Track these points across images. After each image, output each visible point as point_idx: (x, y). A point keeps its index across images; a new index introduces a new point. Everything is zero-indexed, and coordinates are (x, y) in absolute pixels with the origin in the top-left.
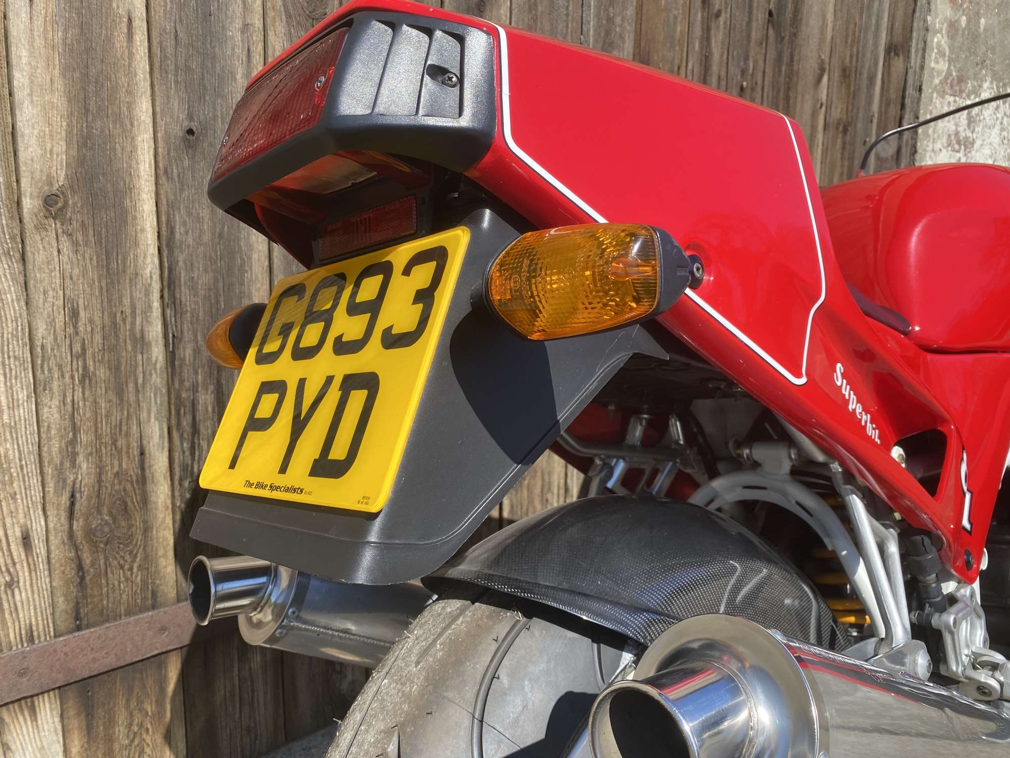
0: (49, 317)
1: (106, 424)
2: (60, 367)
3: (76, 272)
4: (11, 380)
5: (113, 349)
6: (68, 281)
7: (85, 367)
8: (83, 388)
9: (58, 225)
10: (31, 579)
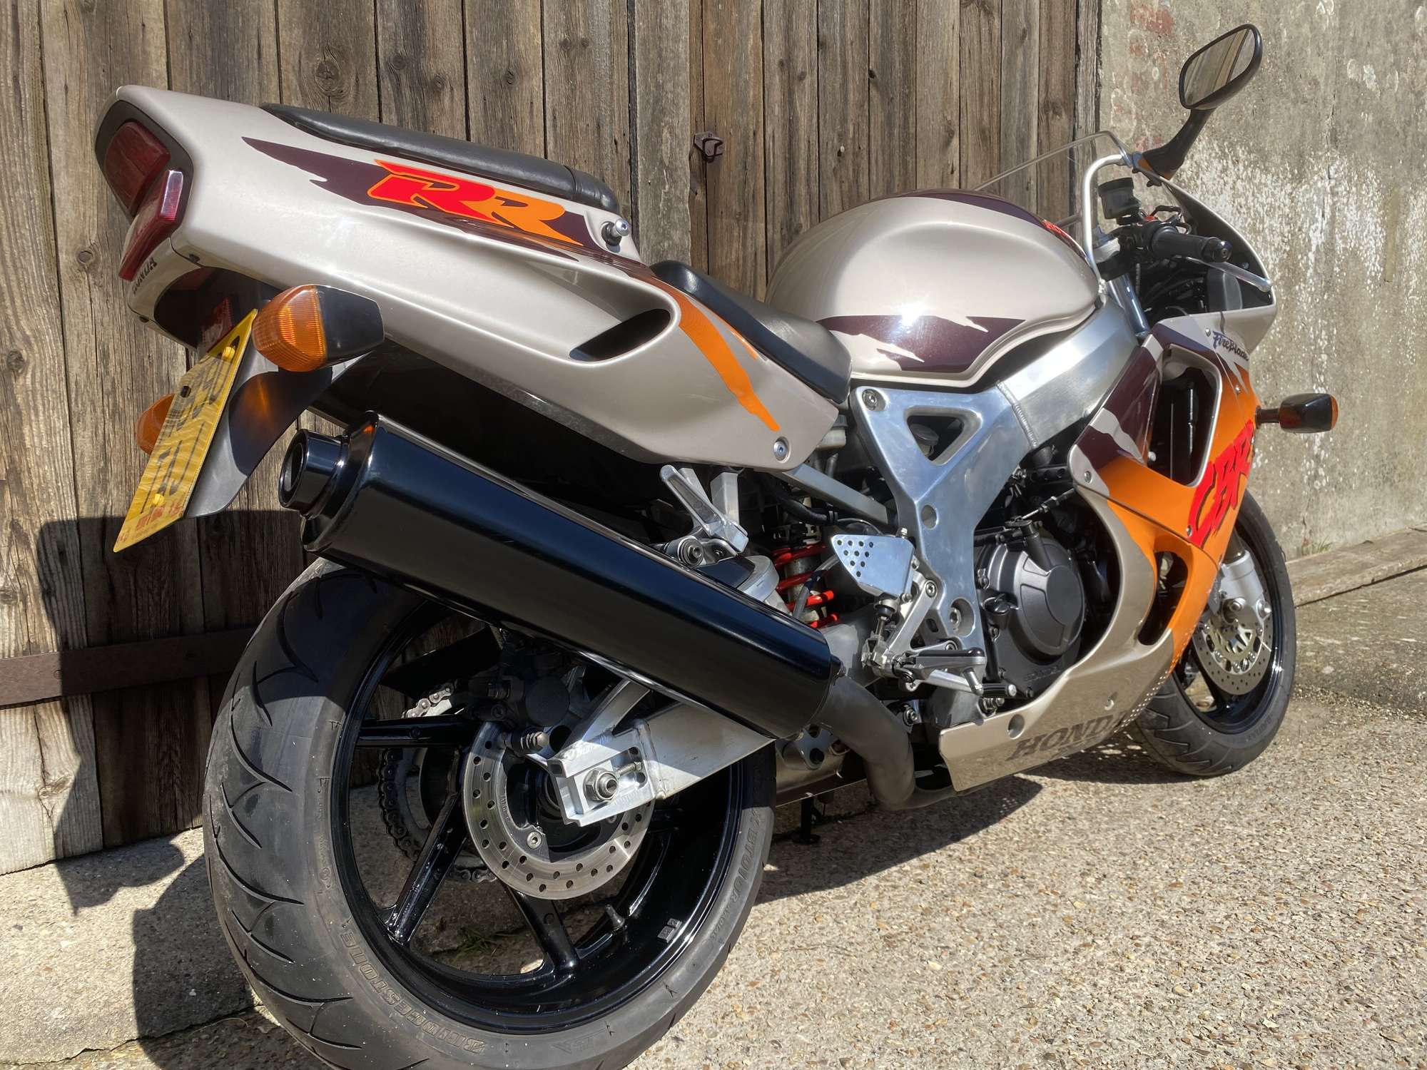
0: (82, 357)
1: (135, 456)
2: (93, 402)
3: (106, 319)
4: (48, 409)
5: (141, 390)
6: (99, 327)
7: (115, 404)
8: (114, 422)
9: (91, 278)
10: (66, 589)
